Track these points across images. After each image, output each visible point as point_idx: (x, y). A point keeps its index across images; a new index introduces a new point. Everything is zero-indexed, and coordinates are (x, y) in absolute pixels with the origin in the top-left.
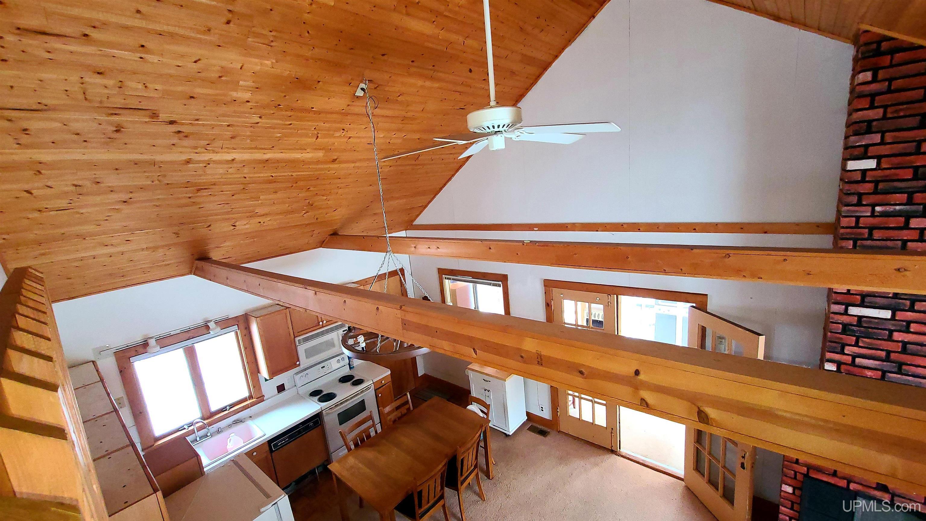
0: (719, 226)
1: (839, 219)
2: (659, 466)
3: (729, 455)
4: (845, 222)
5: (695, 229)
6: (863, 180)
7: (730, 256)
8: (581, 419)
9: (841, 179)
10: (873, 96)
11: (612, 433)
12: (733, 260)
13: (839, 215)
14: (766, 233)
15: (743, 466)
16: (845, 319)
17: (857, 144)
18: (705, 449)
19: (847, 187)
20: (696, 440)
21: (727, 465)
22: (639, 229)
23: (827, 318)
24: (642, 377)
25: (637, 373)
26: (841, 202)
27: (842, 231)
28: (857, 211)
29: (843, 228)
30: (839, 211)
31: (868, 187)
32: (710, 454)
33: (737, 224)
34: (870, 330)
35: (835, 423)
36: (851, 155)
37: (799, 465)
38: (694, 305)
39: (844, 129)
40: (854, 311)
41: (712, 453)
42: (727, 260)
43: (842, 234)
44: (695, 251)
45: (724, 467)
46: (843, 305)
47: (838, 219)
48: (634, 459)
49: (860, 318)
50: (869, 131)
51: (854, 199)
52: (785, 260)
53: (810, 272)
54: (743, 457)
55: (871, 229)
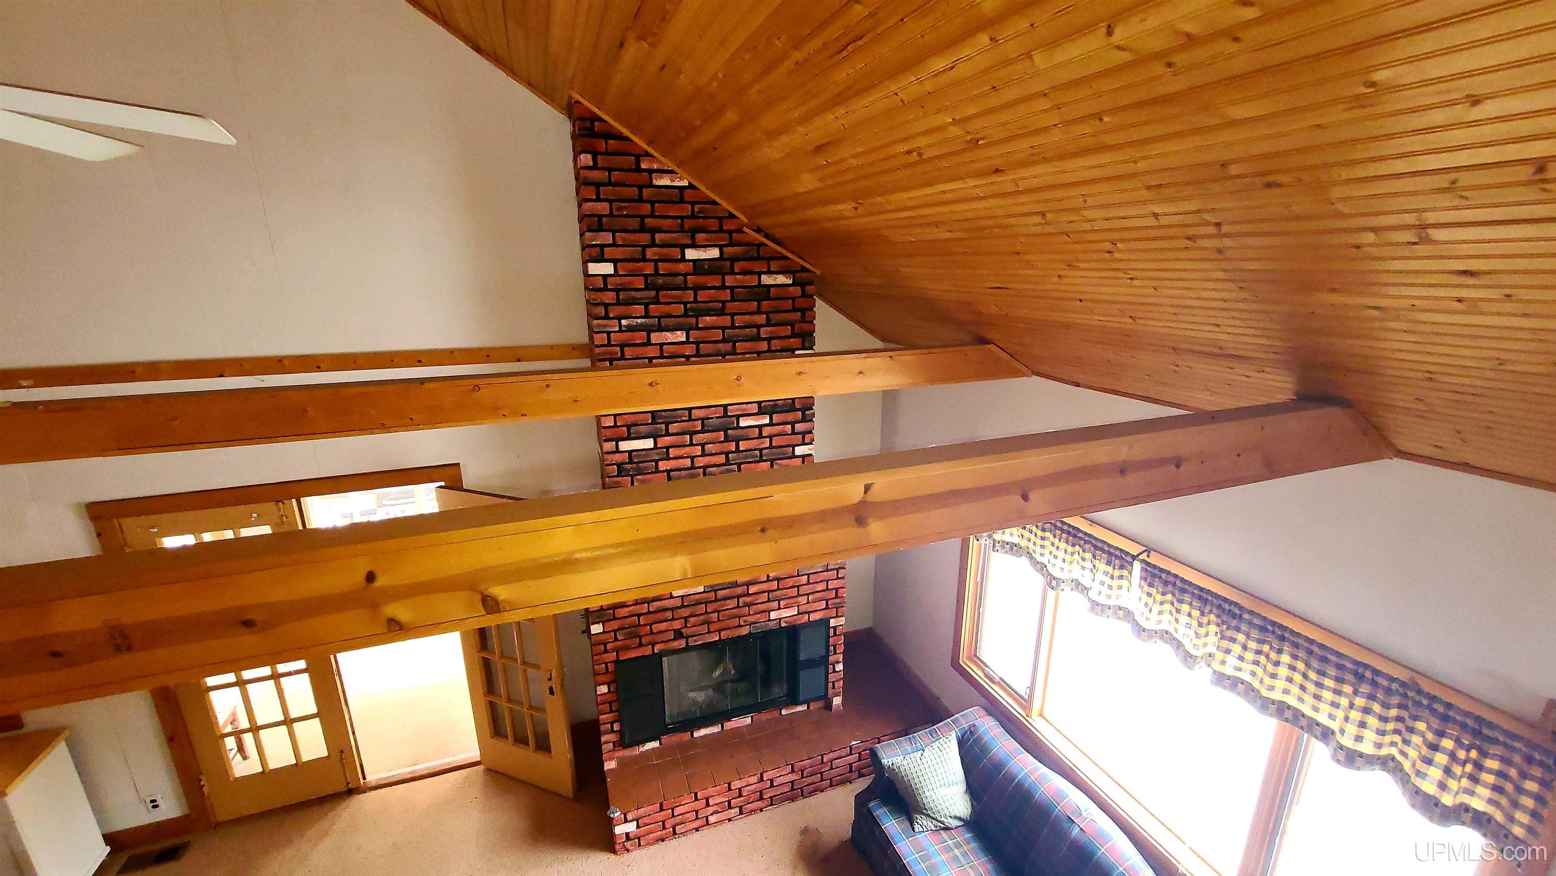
0: (456, 353)
1: (593, 336)
2: (439, 766)
3: (532, 688)
4: (597, 337)
5: (420, 361)
6: (605, 289)
7: (479, 388)
8: (267, 771)
9: (586, 288)
10: (598, 185)
11: (342, 759)
12: (486, 394)
13: (592, 331)
14: (519, 360)
15: (552, 692)
16: (617, 458)
17: (593, 243)
18: (502, 696)
19: (593, 295)
20: (486, 692)
21: (533, 704)
22: (319, 367)
23: (602, 460)
24: (381, 581)
25: (371, 577)
26: (591, 316)
27: (597, 350)
28: (606, 326)
29: (597, 346)
30: (590, 327)
31: (609, 297)
32: (509, 700)
33: (480, 349)
34: (640, 465)
35: (631, 542)
36: (590, 255)
37: (609, 653)
38: (442, 484)
39: (577, 225)
40: (625, 446)
41: (512, 697)
42: (477, 395)
43: (599, 354)
44: (427, 385)
45: (531, 707)
46: (613, 441)
47: (591, 338)
48: (394, 780)
49: (630, 452)
50: (600, 229)
51: (601, 311)
52: (548, 386)
53: (577, 397)
54: (550, 679)
55: (622, 346)
